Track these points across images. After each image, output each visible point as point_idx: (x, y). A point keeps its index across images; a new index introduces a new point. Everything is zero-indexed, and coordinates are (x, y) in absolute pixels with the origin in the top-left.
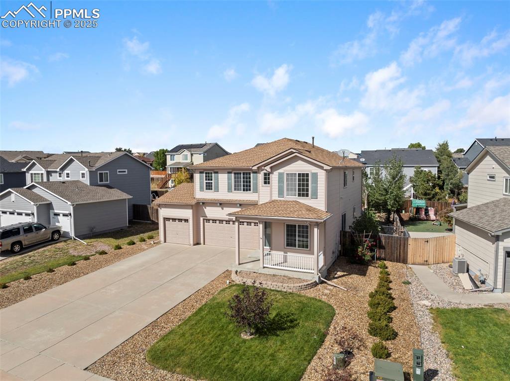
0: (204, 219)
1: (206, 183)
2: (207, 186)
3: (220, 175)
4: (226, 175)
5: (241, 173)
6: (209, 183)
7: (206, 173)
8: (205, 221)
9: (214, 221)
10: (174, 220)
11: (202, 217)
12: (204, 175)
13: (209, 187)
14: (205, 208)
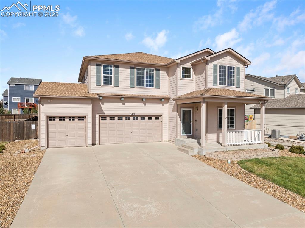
0: (100, 116)
1: (104, 77)
2: (104, 80)
3: (121, 70)
4: (128, 70)
5: (144, 69)
6: (108, 77)
7: (104, 66)
8: (101, 118)
9: (112, 118)
10: (62, 118)
11: (98, 114)
12: (102, 68)
13: (107, 81)
14: (103, 104)
